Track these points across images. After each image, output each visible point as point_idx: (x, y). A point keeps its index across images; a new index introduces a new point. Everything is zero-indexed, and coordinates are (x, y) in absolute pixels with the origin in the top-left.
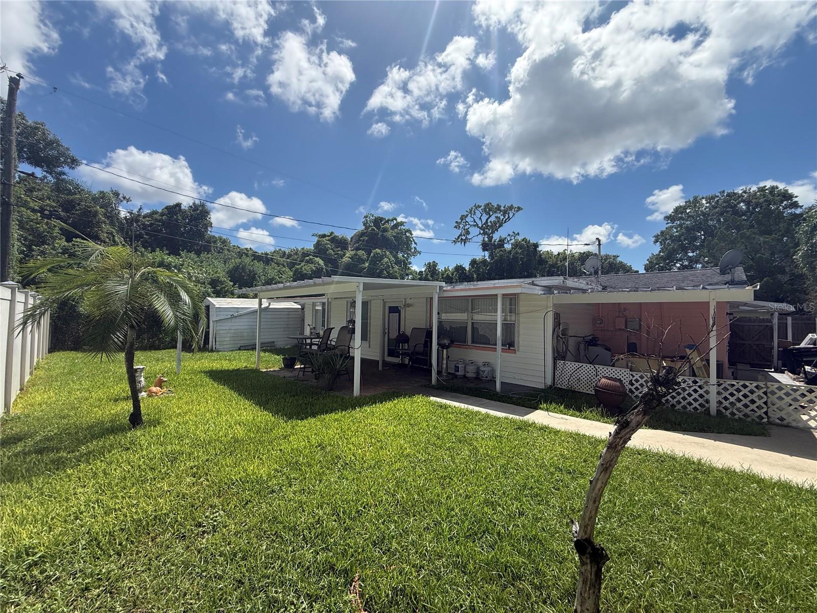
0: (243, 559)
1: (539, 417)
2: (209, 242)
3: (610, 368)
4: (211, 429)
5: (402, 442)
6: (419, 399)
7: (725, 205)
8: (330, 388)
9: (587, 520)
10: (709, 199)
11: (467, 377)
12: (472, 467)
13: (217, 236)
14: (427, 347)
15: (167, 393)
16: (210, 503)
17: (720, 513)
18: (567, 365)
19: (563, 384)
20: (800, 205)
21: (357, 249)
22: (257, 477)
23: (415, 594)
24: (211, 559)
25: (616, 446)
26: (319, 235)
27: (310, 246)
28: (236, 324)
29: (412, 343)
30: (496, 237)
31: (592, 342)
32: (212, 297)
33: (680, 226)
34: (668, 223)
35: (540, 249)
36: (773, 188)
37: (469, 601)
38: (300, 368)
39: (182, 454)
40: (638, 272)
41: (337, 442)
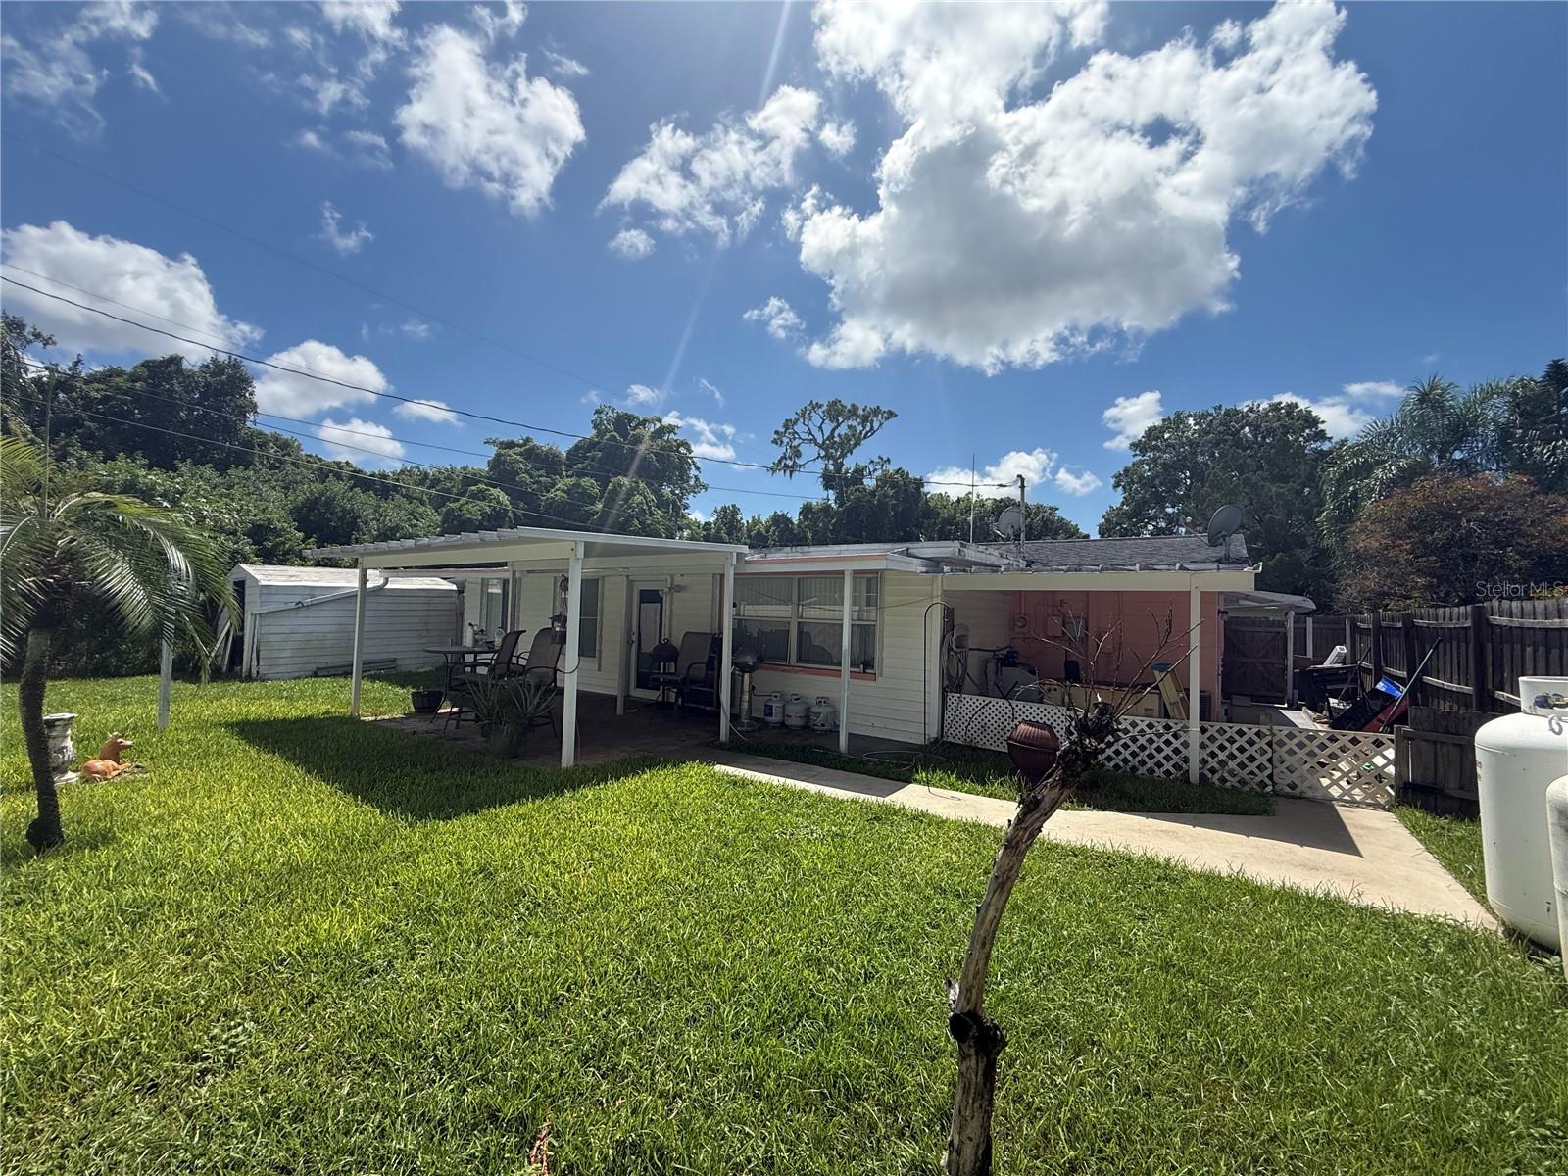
0: (295, 1119)
1: (914, 797)
2: (248, 443)
3: (1035, 706)
4: (236, 846)
5: (654, 854)
6: (693, 770)
7: (1221, 429)
8: (513, 753)
9: (971, 977)
10: (1200, 418)
11: (787, 726)
12: (785, 895)
13: (268, 432)
14: (713, 670)
15: (133, 774)
16: (224, 1007)
17: (1192, 949)
18: (965, 701)
19: (955, 735)
20: (1329, 436)
21: (581, 475)
22: (337, 944)
23: (659, 1150)
24: (218, 1129)
25: (1018, 842)
26: (501, 443)
27: (481, 465)
28: (309, 621)
29: (683, 663)
30: (849, 464)
31: (1008, 659)
32: (252, 563)
33: (1155, 460)
34: (1136, 455)
35: (926, 489)
36: (1292, 406)
37: (762, 1149)
38: (451, 713)
39: (161, 905)
40: (1087, 536)
41: (521, 862)
